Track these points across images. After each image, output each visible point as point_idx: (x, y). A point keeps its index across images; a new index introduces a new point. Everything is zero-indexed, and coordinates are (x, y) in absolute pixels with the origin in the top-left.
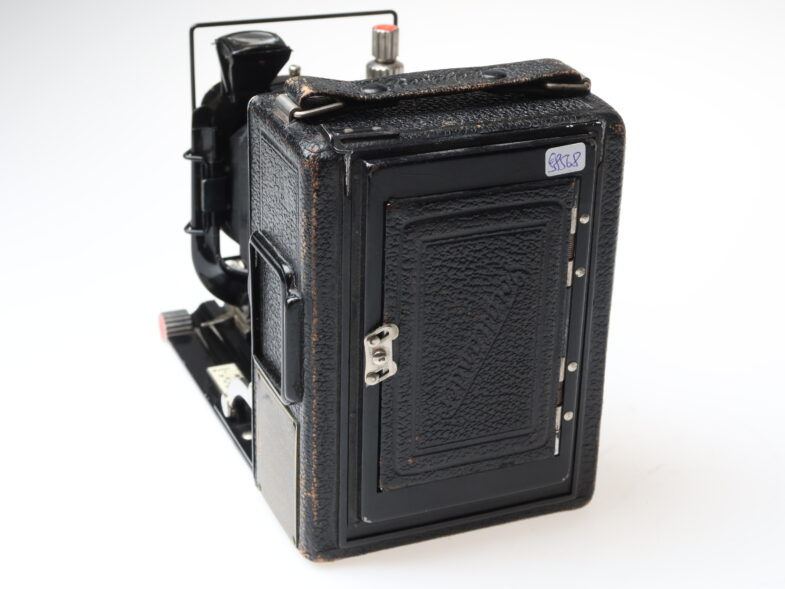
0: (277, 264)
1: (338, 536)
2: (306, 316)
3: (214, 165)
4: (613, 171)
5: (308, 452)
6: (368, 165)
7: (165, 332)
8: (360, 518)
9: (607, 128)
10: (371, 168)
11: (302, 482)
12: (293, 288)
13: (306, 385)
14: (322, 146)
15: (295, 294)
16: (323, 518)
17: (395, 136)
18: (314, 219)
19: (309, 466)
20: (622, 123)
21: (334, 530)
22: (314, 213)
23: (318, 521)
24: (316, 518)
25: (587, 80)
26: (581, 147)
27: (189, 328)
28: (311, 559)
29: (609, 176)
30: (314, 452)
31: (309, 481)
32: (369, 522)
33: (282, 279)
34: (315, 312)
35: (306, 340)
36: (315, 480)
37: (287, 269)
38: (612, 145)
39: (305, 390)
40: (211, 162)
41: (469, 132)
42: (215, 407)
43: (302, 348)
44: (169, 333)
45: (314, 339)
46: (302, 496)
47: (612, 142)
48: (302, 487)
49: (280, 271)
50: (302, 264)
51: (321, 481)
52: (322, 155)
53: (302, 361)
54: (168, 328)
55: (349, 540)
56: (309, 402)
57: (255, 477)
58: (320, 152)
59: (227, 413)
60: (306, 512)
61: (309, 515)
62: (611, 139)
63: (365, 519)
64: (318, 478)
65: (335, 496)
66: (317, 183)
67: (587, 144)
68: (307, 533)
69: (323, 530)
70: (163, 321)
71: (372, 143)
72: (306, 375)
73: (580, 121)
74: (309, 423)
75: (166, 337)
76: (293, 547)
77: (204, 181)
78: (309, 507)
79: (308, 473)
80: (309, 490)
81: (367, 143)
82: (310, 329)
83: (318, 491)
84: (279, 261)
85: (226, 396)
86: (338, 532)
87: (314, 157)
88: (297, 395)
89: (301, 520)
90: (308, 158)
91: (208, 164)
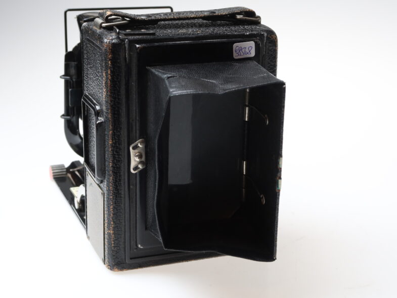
0: (93, 106)
1: (125, 256)
2: (106, 130)
3: (76, 81)
4: (271, 61)
5: (108, 207)
6: (137, 46)
7: (52, 175)
8: (137, 246)
9: (267, 37)
10: (138, 47)
11: (106, 225)
12: (100, 116)
13: (107, 168)
14: (114, 37)
15: (101, 119)
16: (117, 245)
17: (153, 34)
18: (109, 76)
19: (109, 215)
20: (276, 35)
21: (123, 253)
22: (109, 72)
23: (114, 247)
24: (113, 245)
25: (259, 17)
26: (252, 44)
27: (65, 173)
28: (111, 269)
29: (269, 63)
30: (112, 207)
31: (109, 224)
32: (142, 247)
33: (95, 112)
34: (111, 127)
35: (106, 143)
36: (112, 223)
37: (98, 108)
38: (270, 46)
39: (107, 172)
40: (74, 80)
41: (193, 34)
42: (72, 206)
43: (104, 148)
44: (54, 176)
45: (110, 143)
46: (106, 233)
47: (270, 44)
48: (106, 228)
49: (94, 109)
50: (104, 102)
51: (115, 224)
52: (114, 41)
53: (105, 156)
54: (53, 173)
55: (131, 259)
56: (109, 179)
57: (87, 233)
58: (112, 40)
59: (77, 206)
60: (108, 242)
61: (109, 244)
62: (270, 43)
63: (139, 246)
64: (114, 222)
65: (123, 233)
66: (110, 56)
67: (256, 43)
68: (108, 253)
69: (117, 252)
70: (51, 169)
71: (140, 37)
72: (107, 163)
73: (253, 32)
74: (108, 190)
75: (52, 177)
76: (103, 263)
77: (70, 90)
78: (109, 239)
79: (108, 219)
80: (109, 229)
81: (138, 37)
82: (108, 137)
83: (114, 229)
84: (94, 104)
85: (76, 197)
86: (125, 254)
87: (109, 42)
88: (102, 175)
89: (106, 247)
90: (106, 43)
91: (73, 81)
